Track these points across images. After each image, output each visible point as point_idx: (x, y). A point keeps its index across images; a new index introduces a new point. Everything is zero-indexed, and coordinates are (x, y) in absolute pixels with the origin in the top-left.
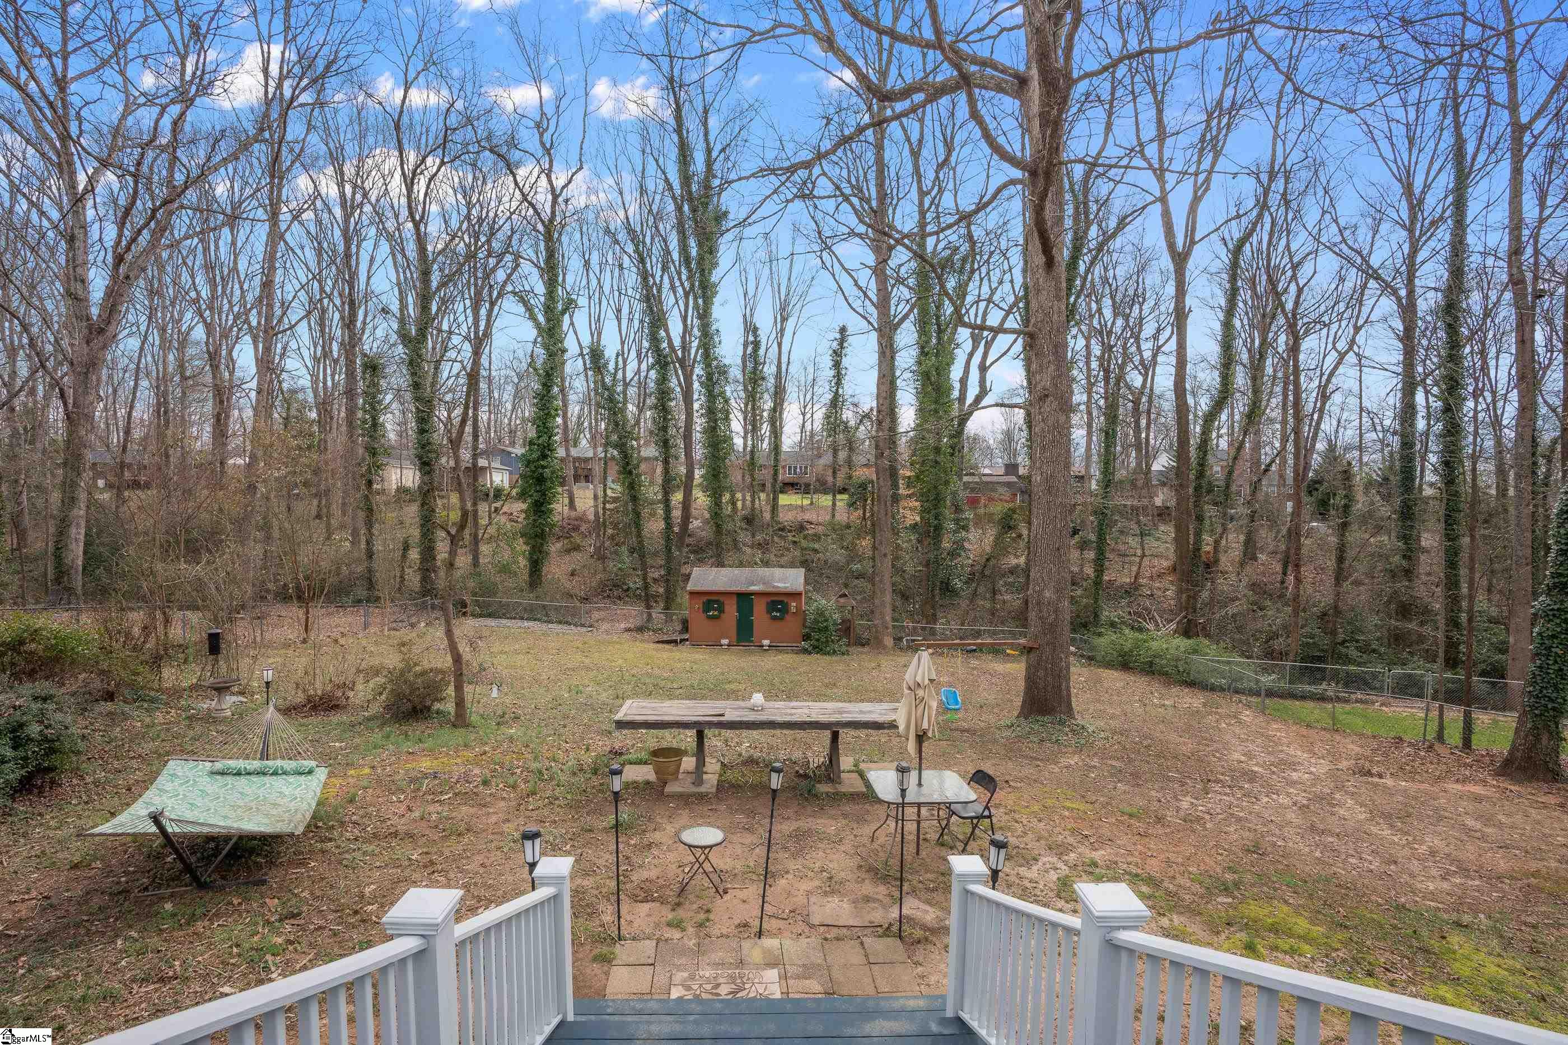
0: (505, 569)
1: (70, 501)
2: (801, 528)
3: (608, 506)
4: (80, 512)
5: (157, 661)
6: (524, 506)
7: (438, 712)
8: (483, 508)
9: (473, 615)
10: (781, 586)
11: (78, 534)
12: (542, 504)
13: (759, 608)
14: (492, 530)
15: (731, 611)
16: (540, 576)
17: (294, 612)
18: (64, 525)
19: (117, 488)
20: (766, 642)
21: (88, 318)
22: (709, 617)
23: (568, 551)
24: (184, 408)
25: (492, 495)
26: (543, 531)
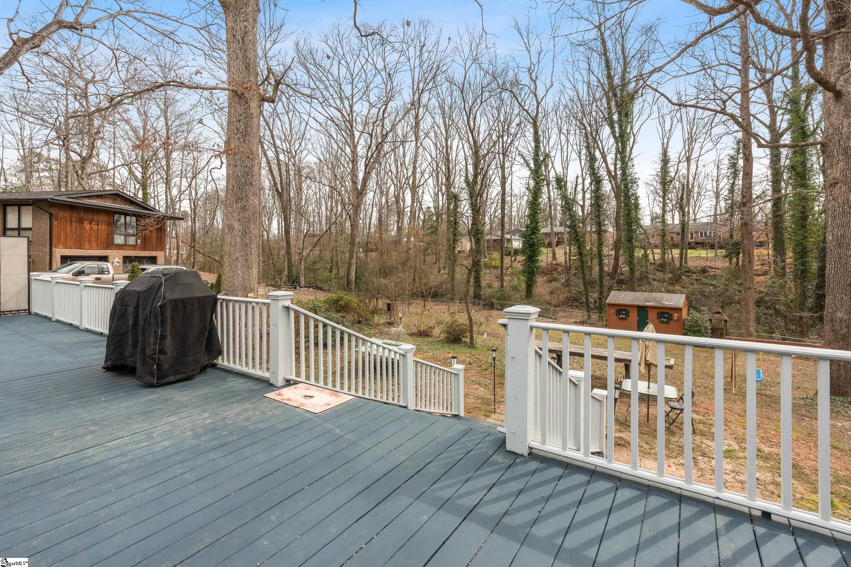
1: (351, 257)
2: (704, 271)
3: (572, 258)
4: (354, 261)
5: (373, 313)
6: (524, 258)
7: (464, 342)
9: (497, 309)
10: (667, 303)
11: (353, 268)
12: (533, 257)
13: (652, 315)
15: (634, 315)
16: (531, 293)
17: (420, 301)
18: (350, 264)
19: (366, 251)
21: (358, 189)
22: (620, 319)
23: (550, 281)
24: (388, 219)
25: (512, 252)
26: (533, 270)
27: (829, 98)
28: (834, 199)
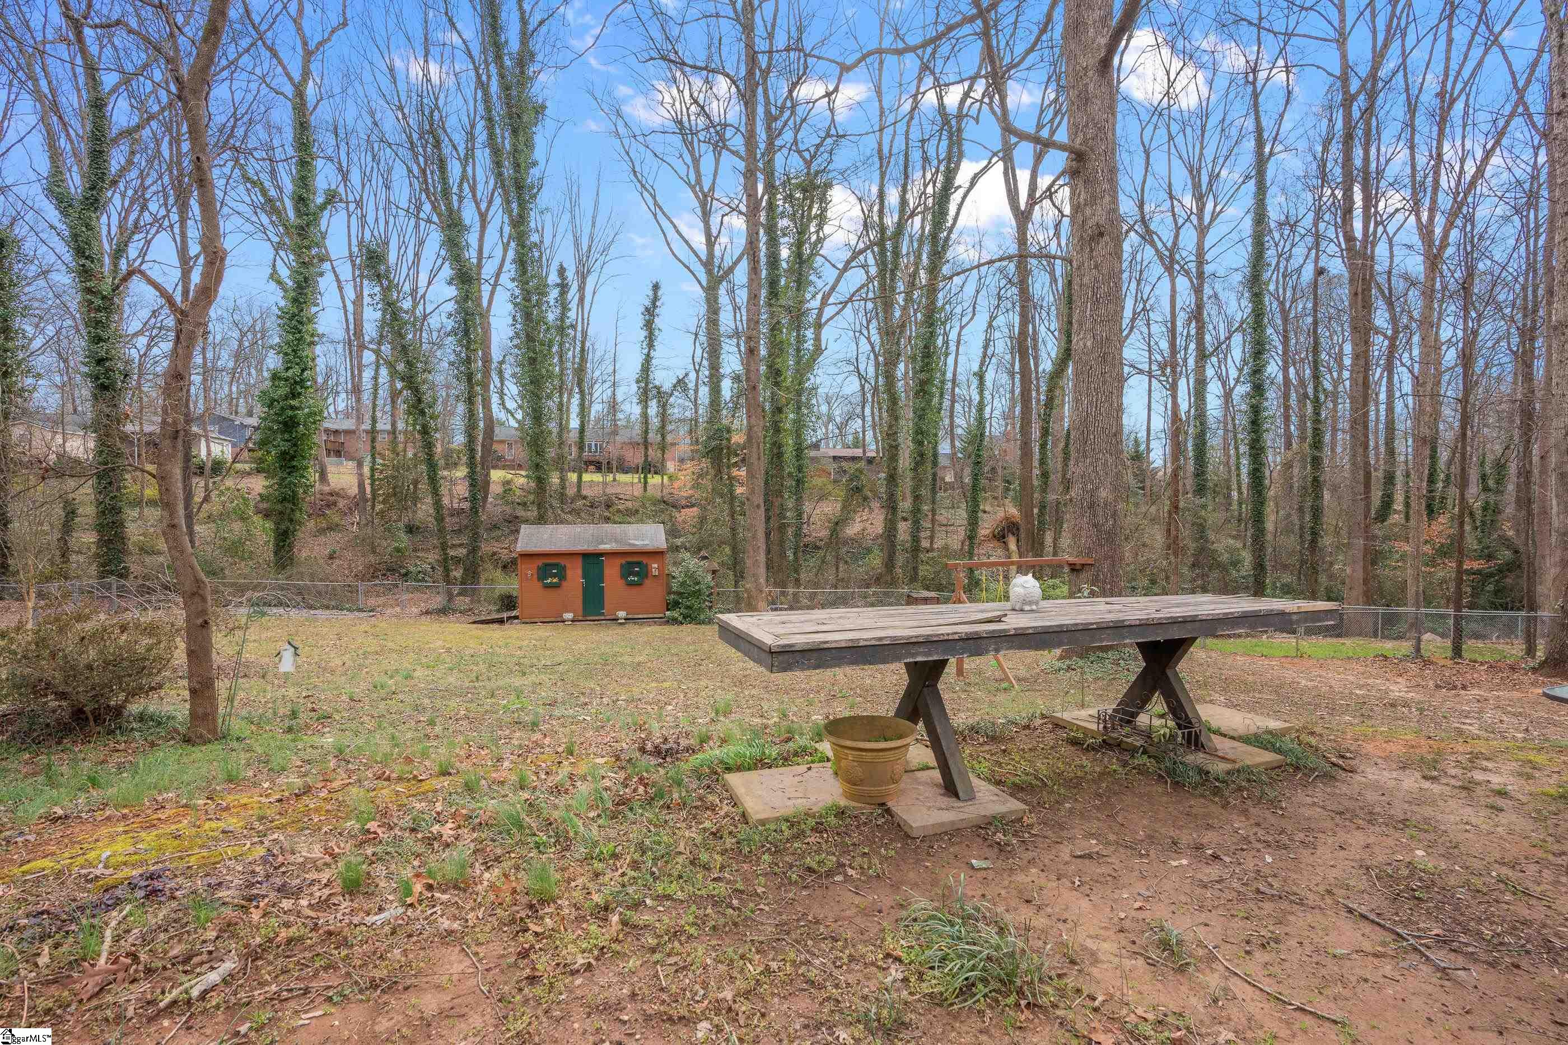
0: (234, 549)
2: (610, 503)
7: (142, 718)
8: (199, 485)
10: (639, 543)
12: (293, 458)
13: (612, 571)
14: (214, 506)
15: (575, 576)
16: (289, 554)
20: (622, 614)
22: (547, 587)
23: (323, 531)
25: (209, 467)
26: (295, 494)
27: (1086, 69)
28: (1096, 267)
